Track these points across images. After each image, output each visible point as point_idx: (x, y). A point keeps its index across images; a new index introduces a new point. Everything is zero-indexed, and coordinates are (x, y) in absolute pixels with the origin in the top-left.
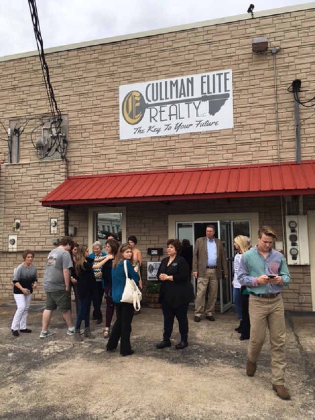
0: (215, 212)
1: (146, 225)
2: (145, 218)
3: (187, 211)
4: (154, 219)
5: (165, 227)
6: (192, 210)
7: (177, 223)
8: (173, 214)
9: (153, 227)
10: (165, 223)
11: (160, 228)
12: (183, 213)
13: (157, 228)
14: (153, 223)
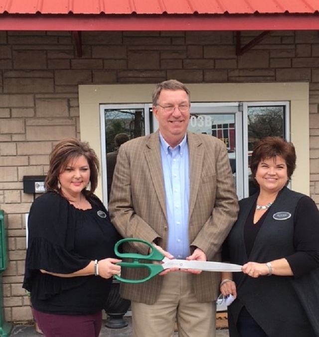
0: (204, 81)
1: (15, 113)
2: (9, 94)
3: (130, 74)
4: (38, 96)
5: (70, 118)
6: (144, 74)
7: (103, 107)
8: (92, 82)
9: (35, 117)
10: (69, 107)
11: (57, 121)
12: (120, 79)
13: (46, 122)
14: (35, 108)
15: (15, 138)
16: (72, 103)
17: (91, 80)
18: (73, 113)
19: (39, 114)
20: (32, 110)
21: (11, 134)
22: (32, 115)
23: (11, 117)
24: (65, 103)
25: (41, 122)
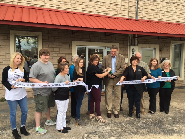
1: (57, 47)
2: (56, 42)
3: (83, 39)
4: (63, 43)
5: (69, 48)
6: (86, 39)
7: (77, 46)
8: (75, 41)
9: (62, 48)
10: (70, 46)
11: (67, 49)
12: (81, 40)
13: (64, 49)
14: (62, 46)
15: (57, 52)
16: (70, 45)
17: (75, 40)
18: (70, 47)
19: (63, 47)
20: (61, 46)
21: (56, 52)
22: (61, 47)
23: (56, 48)
24: (69, 45)
25: (63, 49)
